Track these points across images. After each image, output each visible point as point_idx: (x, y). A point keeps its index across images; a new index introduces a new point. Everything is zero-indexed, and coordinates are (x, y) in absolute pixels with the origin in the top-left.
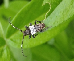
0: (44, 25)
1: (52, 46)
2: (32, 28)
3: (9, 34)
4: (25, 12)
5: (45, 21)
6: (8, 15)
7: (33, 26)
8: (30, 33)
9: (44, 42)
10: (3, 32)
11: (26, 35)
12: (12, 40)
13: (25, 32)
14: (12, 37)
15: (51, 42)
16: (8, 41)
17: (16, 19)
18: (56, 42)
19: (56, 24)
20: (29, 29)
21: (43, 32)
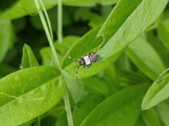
0: (98, 56)
1: (102, 79)
2: (86, 58)
3: (64, 66)
4: (79, 45)
5: (99, 52)
7: (87, 57)
8: (85, 63)
9: (94, 74)
10: (59, 63)
12: (67, 71)
13: (80, 62)
14: (67, 68)
16: (63, 72)
18: (105, 75)
19: (109, 56)
21: (97, 63)
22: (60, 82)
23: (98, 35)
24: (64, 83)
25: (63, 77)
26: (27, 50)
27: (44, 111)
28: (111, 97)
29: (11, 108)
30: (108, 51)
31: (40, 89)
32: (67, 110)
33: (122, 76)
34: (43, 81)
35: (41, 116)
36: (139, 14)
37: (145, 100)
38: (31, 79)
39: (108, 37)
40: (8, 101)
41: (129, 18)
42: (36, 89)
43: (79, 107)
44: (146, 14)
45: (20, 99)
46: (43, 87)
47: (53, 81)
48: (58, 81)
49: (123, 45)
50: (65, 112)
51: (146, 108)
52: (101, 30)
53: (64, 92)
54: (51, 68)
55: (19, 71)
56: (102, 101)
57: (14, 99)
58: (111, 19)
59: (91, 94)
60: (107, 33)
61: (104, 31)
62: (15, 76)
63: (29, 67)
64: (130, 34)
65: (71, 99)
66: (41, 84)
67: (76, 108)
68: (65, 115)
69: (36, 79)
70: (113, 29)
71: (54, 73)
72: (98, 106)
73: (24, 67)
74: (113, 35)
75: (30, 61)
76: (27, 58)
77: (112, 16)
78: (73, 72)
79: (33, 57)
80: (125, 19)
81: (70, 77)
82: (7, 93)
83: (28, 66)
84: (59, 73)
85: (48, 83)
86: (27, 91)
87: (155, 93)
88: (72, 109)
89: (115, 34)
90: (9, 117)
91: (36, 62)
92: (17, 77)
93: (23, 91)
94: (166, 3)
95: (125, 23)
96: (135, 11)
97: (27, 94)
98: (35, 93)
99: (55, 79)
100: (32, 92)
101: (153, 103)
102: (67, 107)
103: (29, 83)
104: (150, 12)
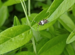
0: (47, 21)
2: (42, 22)
5: (47, 19)
7: (42, 21)
8: (41, 24)
9: (45, 29)
10: (30, 24)
11: (40, 24)
12: (33, 27)
13: (39, 23)
14: (33, 26)
15: (48, 30)
19: (52, 21)
20: (41, 22)
21: (47, 24)
22: (30, 32)
23: (47, 12)
24: (32, 33)
25: (32, 30)
26: (16, 18)
27: (24, 44)
28: (53, 39)
29: (9, 43)
30: (51, 19)
31: (22, 35)
32: (33, 44)
34: (23, 31)
36: (65, 3)
37: (68, 39)
38: (18, 31)
39: (52, 13)
40: (8, 40)
41: (61, 4)
42: (20, 35)
43: (38, 43)
44: (68, 3)
45: (13, 39)
46: (23, 34)
47: (27, 32)
48: (29, 32)
49: (58, 16)
51: (68, 43)
52: (49, 9)
53: (32, 37)
54: (26, 26)
55: (12, 27)
56: (48, 41)
57: (10, 39)
58: (53, 5)
59: (43, 38)
60: (51, 11)
61: (50, 10)
62: (11, 29)
63: (17, 25)
64: (61, 11)
65: (35, 40)
66: (22, 33)
67: (37, 44)
68: (32, 46)
69: (20, 31)
70: (54, 9)
71: (27, 28)
72: (47, 43)
74: (54, 12)
75: (17, 23)
76: (16, 22)
77: (53, 3)
78: (36, 28)
79: (19, 21)
80: (59, 5)
81: (35, 30)
82: (7, 36)
83: (16, 25)
84: (30, 28)
85: (25, 32)
86: (16, 36)
87: (72, 36)
88: (35, 44)
90: (8, 47)
91: (20, 23)
92: (12, 30)
93: (14, 35)
95: (59, 6)
96: (63, 1)
97: (16, 37)
98: (20, 36)
99: (28, 31)
100: (18, 36)
101: (71, 41)
103: (17, 32)
104: (70, 2)
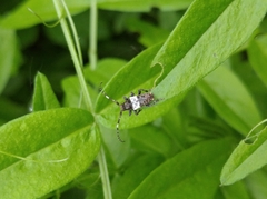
0: (152, 96)
1: (159, 129)
2: (134, 99)
3: (100, 107)
4: (124, 76)
5: (154, 91)
6: (97, 83)
7: (135, 97)
8: (131, 107)
10: (91, 104)
11: (125, 109)
12: (103, 116)
14: (104, 111)
16: (98, 117)
17: (111, 85)
18: (164, 122)
19: (170, 96)
20: (130, 102)
21: (151, 107)
22: (93, 133)
23: (154, 63)
24: (100, 136)
25: (98, 126)
26: (41, 81)
27: (66, 181)
28: (174, 159)
29: (13, 174)
30: (169, 88)
31: (60, 145)
32: (103, 179)
33: (191, 125)
34: (66, 131)
35: (61, 189)
36: (220, 32)
38: (46, 129)
39: (170, 67)
40: (9, 164)
41: (204, 36)
42: (53, 145)
43: (122, 174)
44: (231, 31)
45: (28, 160)
46: (66, 142)
47: (81, 133)
48: (89, 132)
49: (193, 79)
50: (100, 182)
52: (159, 54)
53: (99, 151)
54: (78, 110)
55: (27, 116)
56: (159, 165)
57: (18, 160)
58: (175, 37)
59: (140, 154)
60: (168, 59)
61: (163, 56)
62: (21, 123)
63: (44, 109)
64: (205, 63)
65: (109, 161)
66: (62, 137)
67: (117, 175)
68: (99, 186)
69: (54, 129)
70: (178, 54)
71: (83, 120)
72: (153, 172)
73: (36, 110)
74: (177, 63)
75: (46, 99)
76: (42, 94)
77: (176, 32)
78: (113, 118)
79: (51, 92)
80: (198, 38)
81: (110, 126)
82: (8, 150)
83: (41, 107)
84: (91, 119)
85: (74, 135)
86: (39, 148)
87: (243, 158)
88: (111, 178)
89: (181, 62)
90: (10, 190)
91: (55, 101)
92: (24, 126)
93: (33, 147)
94: (263, 15)
95: (197, 44)
96: (213, 25)
97: (39, 153)
98: (53, 150)
99: (85, 129)
100: (47, 149)
102: (104, 174)
103: (42, 135)
104: (238, 28)
